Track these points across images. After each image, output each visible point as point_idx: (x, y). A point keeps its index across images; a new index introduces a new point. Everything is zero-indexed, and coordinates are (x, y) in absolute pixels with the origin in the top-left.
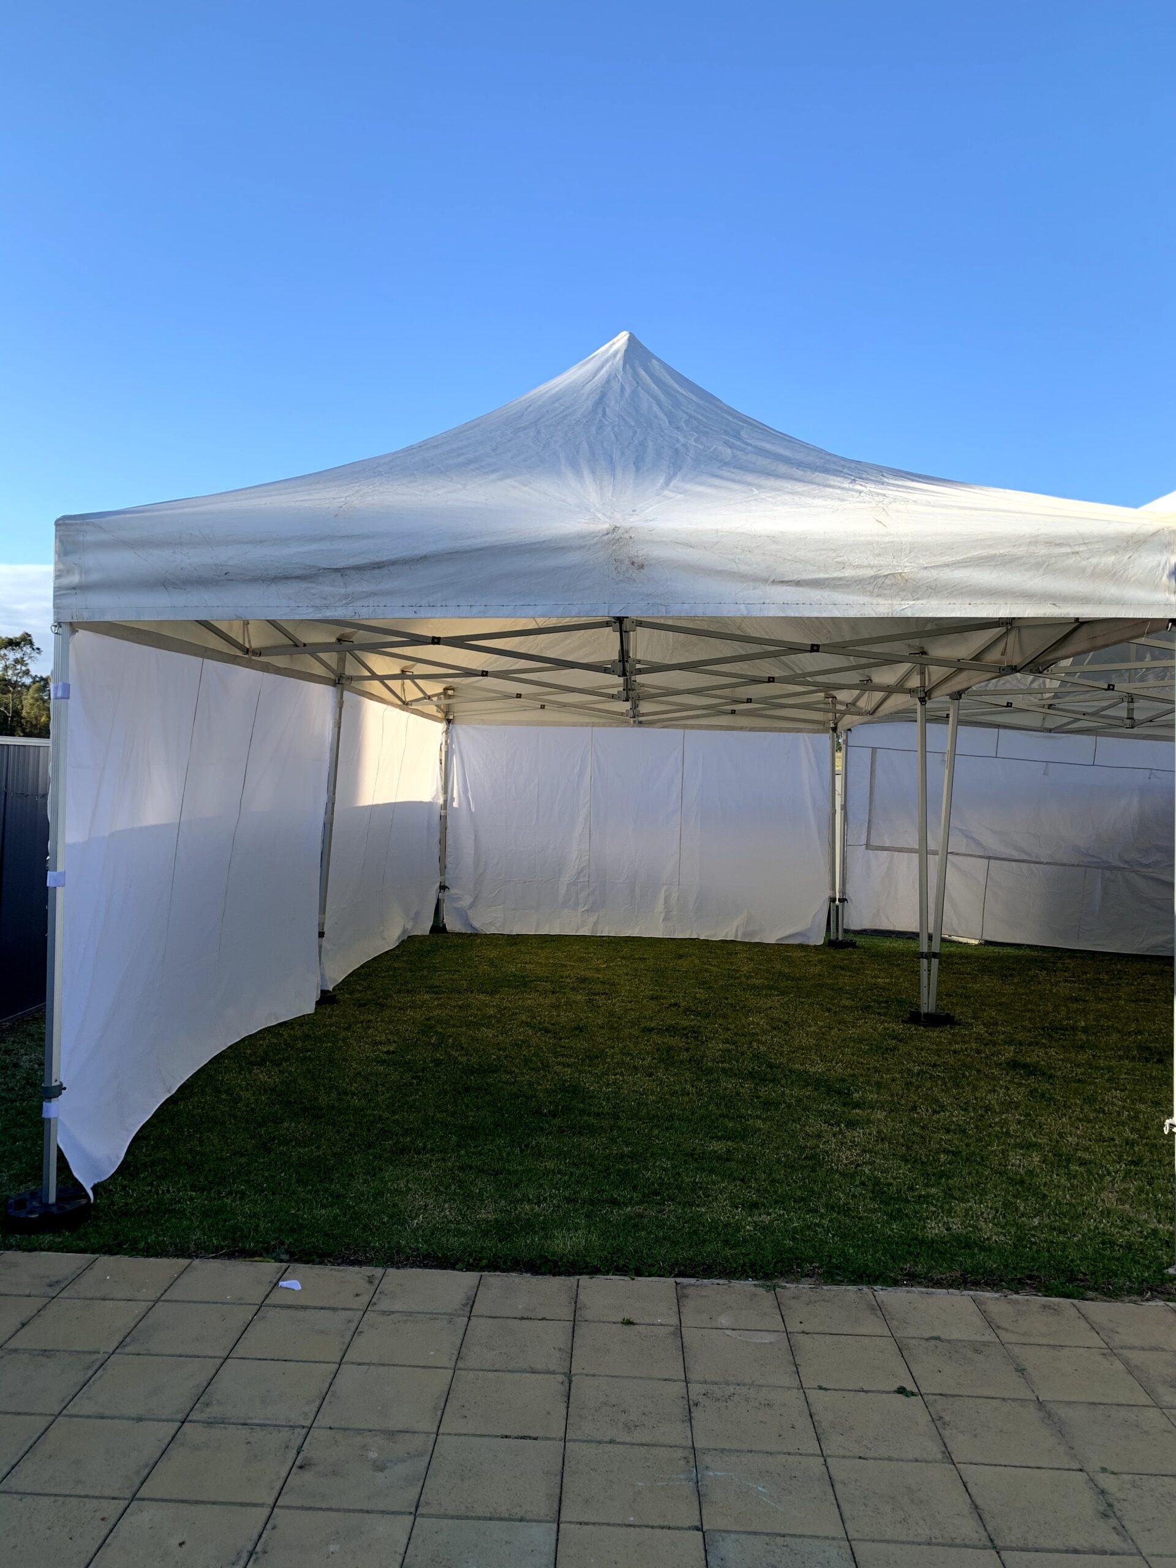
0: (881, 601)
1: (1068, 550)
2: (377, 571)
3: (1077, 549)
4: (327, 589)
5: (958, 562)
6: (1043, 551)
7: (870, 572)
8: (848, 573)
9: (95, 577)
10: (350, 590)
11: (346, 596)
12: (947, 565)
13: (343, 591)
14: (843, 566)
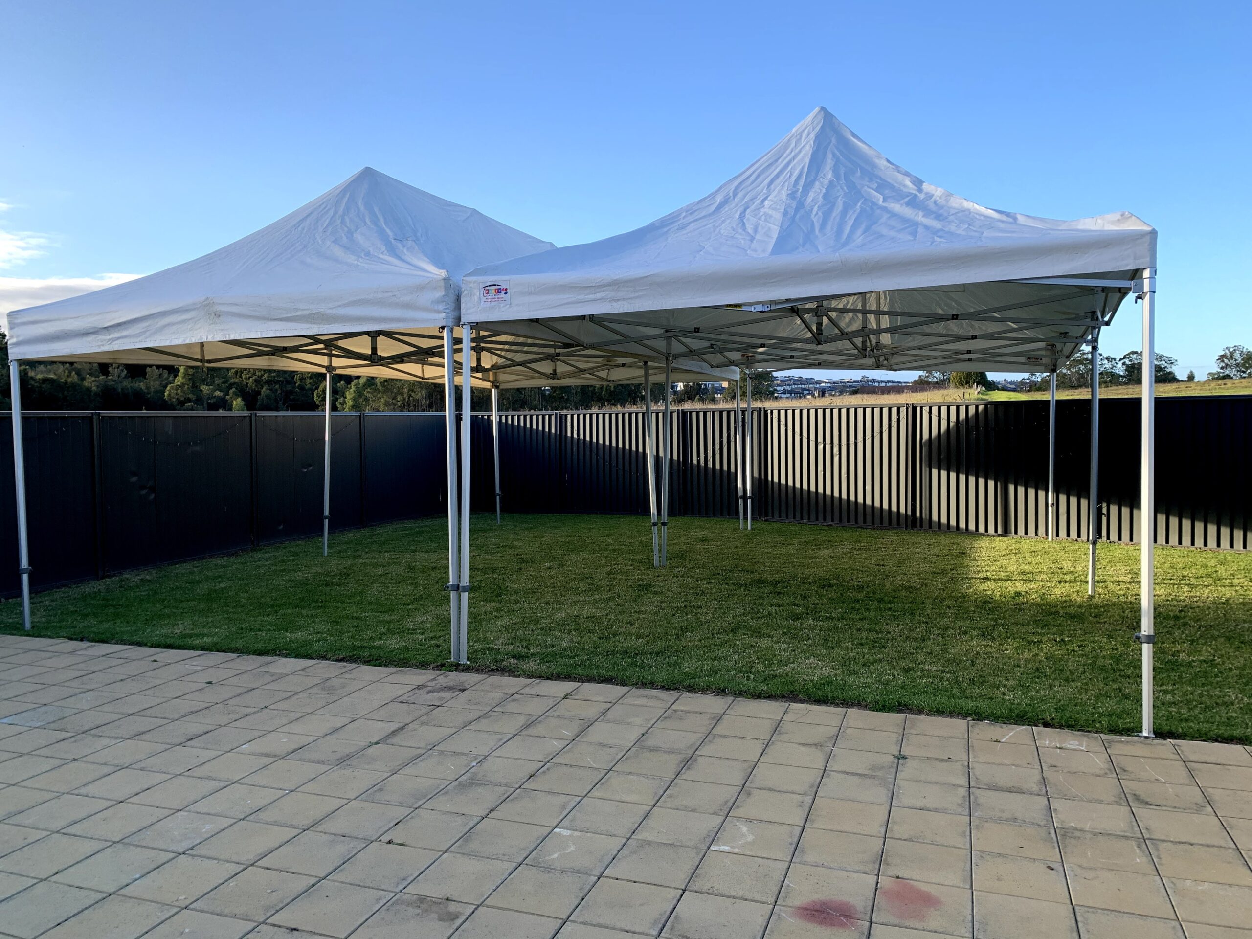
0: (316, 326)
1: (390, 294)
2: (119, 328)
3: (396, 293)
4: (101, 337)
5: (344, 304)
6: (380, 295)
7: (307, 312)
8: (299, 313)
9: (21, 339)
10: (111, 337)
11: (109, 340)
12: (340, 306)
13: (108, 337)
14: (297, 310)
